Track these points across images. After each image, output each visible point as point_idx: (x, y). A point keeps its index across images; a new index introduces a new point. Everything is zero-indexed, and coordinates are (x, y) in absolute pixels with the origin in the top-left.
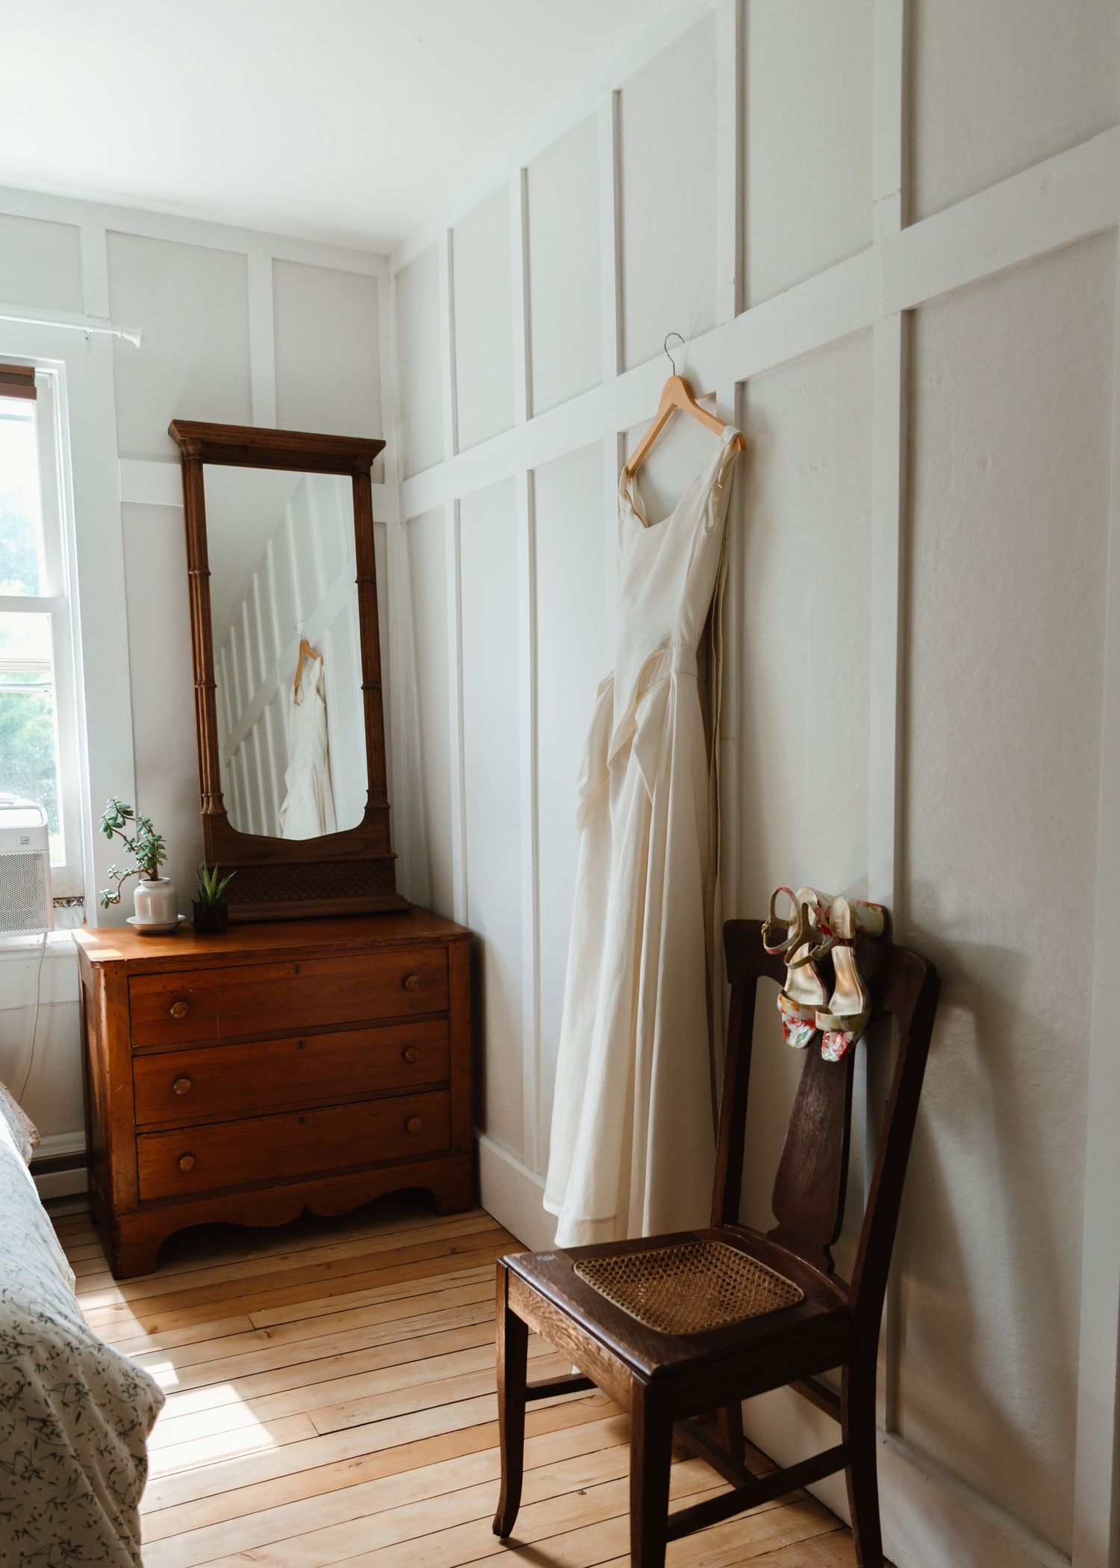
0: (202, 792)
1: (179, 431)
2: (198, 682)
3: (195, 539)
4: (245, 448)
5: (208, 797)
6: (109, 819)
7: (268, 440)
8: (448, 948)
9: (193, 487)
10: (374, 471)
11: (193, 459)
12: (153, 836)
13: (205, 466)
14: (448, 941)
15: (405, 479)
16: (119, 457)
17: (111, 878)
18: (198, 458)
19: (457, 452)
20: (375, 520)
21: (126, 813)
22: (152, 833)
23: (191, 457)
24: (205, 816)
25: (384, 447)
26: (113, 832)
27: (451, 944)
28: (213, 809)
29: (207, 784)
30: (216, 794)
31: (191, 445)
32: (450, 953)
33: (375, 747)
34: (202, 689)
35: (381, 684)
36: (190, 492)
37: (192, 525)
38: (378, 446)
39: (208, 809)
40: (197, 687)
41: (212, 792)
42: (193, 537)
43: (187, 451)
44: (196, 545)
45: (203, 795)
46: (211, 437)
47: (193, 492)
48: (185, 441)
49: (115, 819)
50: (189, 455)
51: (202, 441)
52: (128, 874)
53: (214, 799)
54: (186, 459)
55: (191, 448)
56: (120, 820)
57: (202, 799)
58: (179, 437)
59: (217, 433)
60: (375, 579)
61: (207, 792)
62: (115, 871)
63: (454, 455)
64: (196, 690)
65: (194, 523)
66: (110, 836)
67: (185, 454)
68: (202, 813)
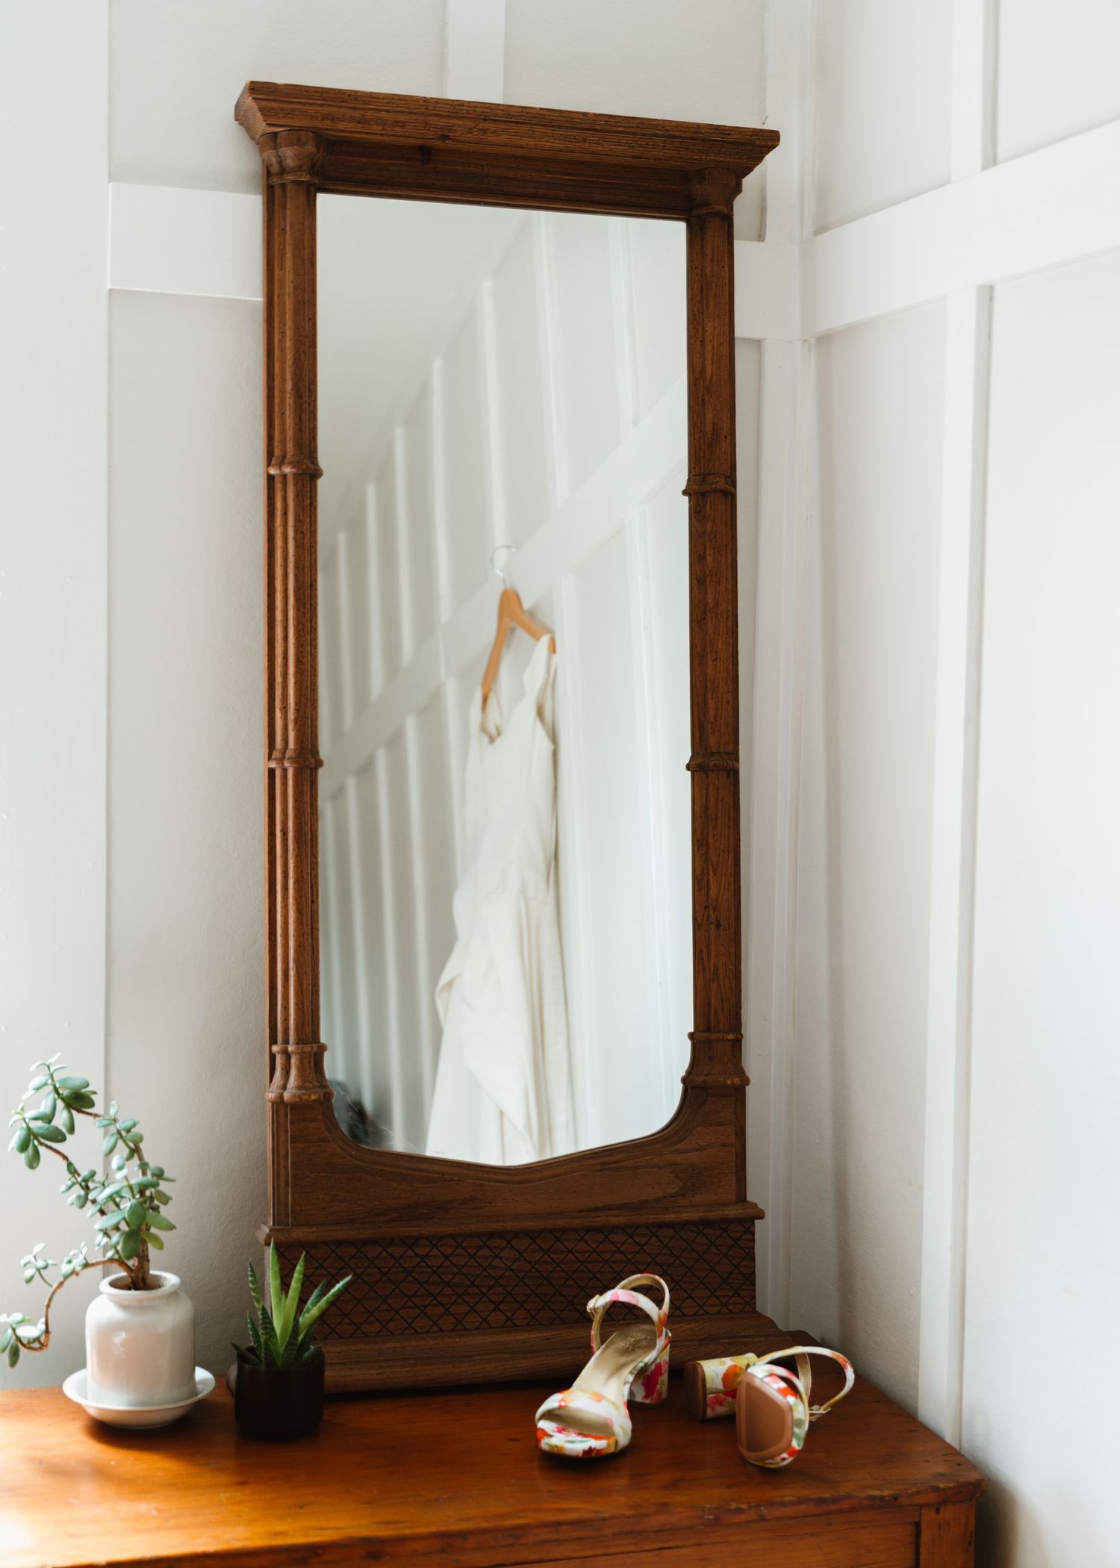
0: (273, 1041)
1: (262, 110)
2: (276, 754)
3: (289, 385)
4: (425, 152)
5: (287, 1055)
6: (36, 1119)
7: (484, 131)
8: (917, 1525)
9: (289, 254)
10: (743, 208)
11: (294, 182)
12: (144, 1167)
13: (323, 200)
14: (921, 1506)
15: (820, 230)
16: (111, 178)
17: (29, 1281)
18: (306, 178)
19: (991, 159)
20: (738, 333)
21: (78, 1101)
22: (141, 1158)
23: (290, 177)
24: (279, 1104)
25: (774, 147)
26: (41, 1149)
27: (928, 1516)
28: (299, 1088)
29: (286, 1020)
30: (307, 1048)
31: (291, 144)
32: (924, 1539)
33: (718, 926)
34: (285, 771)
35: (737, 760)
36: (282, 268)
37: (282, 350)
38: (761, 143)
39: (284, 1087)
40: (273, 765)
41: (298, 1043)
42: (284, 380)
43: (280, 161)
44: (289, 401)
45: (275, 1048)
46: (341, 126)
47: (289, 264)
48: (275, 135)
49: (48, 1118)
50: (283, 171)
51: (319, 137)
52: (74, 1273)
53: (301, 1061)
54: (275, 180)
55: (289, 154)
56: (61, 1120)
57: (273, 1057)
58: (261, 126)
59: (358, 114)
60: (734, 485)
61: (286, 1041)
62: (40, 1264)
63: (984, 167)
64: (271, 773)
65: (288, 344)
66: (34, 1161)
67: (275, 168)
68: (271, 1096)
